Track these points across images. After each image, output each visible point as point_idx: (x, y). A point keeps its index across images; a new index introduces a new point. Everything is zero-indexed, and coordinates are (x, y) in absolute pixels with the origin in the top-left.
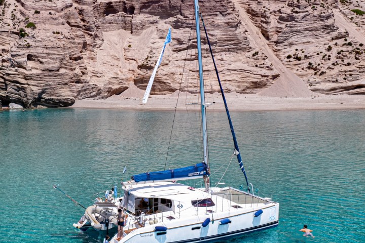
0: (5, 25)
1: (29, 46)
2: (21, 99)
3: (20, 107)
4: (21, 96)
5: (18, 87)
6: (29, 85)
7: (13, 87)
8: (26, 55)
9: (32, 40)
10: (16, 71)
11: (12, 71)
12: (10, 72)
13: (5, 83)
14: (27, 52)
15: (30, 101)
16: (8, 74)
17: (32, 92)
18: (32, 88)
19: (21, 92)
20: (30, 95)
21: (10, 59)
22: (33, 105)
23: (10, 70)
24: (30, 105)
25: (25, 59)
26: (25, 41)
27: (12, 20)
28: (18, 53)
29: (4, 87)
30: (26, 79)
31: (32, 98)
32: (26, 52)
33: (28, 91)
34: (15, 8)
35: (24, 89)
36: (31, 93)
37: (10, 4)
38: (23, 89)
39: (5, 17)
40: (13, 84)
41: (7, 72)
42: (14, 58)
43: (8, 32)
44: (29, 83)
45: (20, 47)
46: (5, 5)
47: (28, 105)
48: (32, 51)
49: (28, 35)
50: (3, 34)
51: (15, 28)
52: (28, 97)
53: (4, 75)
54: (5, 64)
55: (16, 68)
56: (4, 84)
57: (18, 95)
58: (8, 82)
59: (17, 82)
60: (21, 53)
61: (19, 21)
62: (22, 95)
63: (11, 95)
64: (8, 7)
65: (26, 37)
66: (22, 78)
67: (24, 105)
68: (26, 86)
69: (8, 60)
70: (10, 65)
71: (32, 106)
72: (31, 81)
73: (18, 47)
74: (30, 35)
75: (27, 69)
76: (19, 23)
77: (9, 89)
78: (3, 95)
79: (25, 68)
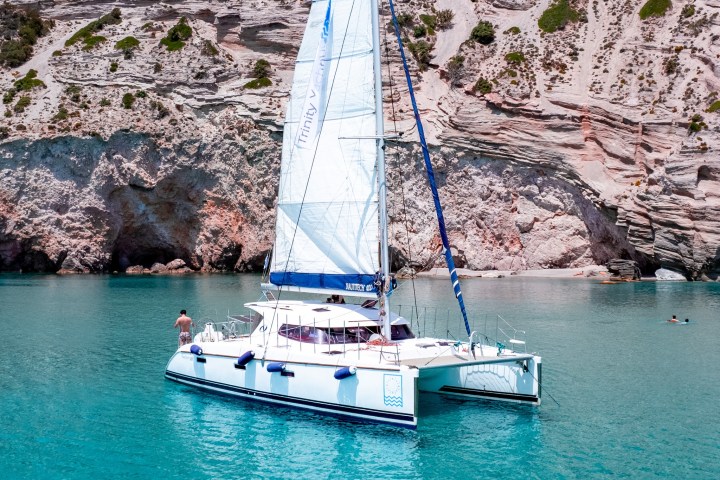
0: (667, 112)
1: (704, 149)
2: (680, 261)
3: (679, 277)
4: (681, 254)
5: (676, 235)
6: (698, 230)
7: (667, 235)
8: (697, 167)
9: (715, 137)
10: (673, 201)
11: (664, 201)
12: (660, 204)
13: (650, 227)
14: (699, 161)
15: (699, 266)
16: (656, 209)
17: (703, 245)
18: (705, 236)
19: (681, 245)
20: (698, 253)
21: (663, 178)
22: (706, 274)
23: (662, 200)
24: (700, 273)
25: (694, 176)
26: (700, 139)
27: (683, 99)
28: (678, 164)
29: (650, 236)
30: (693, 219)
31: (704, 259)
32: (698, 163)
33: (696, 244)
34: (697, 76)
35: (686, 239)
36: (701, 248)
37: (687, 70)
38: (683, 239)
39: (671, 95)
40: (666, 229)
41: (654, 204)
42: (670, 176)
43: (670, 124)
44: (698, 227)
45: (685, 153)
46: (678, 72)
47: (695, 274)
48: (710, 159)
49: (706, 128)
50: (661, 128)
51: (685, 115)
52: (695, 256)
53: (649, 210)
54: (652, 188)
55: (674, 196)
56: (649, 230)
57: (676, 251)
58: (655, 226)
59: (674, 225)
60: (686, 164)
61: (696, 101)
62: (683, 252)
63: (661, 252)
64: (683, 76)
65: (703, 131)
66: (685, 217)
67: (688, 273)
68: (691, 232)
69: (659, 180)
70: (660, 189)
71: (704, 276)
72: (703, 222)
73: (681, 152)
74: (711, 127)
75: (696, 197)
76: (698, 103)
77: (659, 239)
78: (648, 252)
79: (692, 196)
